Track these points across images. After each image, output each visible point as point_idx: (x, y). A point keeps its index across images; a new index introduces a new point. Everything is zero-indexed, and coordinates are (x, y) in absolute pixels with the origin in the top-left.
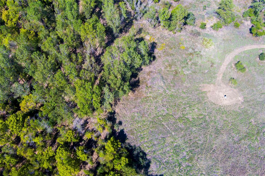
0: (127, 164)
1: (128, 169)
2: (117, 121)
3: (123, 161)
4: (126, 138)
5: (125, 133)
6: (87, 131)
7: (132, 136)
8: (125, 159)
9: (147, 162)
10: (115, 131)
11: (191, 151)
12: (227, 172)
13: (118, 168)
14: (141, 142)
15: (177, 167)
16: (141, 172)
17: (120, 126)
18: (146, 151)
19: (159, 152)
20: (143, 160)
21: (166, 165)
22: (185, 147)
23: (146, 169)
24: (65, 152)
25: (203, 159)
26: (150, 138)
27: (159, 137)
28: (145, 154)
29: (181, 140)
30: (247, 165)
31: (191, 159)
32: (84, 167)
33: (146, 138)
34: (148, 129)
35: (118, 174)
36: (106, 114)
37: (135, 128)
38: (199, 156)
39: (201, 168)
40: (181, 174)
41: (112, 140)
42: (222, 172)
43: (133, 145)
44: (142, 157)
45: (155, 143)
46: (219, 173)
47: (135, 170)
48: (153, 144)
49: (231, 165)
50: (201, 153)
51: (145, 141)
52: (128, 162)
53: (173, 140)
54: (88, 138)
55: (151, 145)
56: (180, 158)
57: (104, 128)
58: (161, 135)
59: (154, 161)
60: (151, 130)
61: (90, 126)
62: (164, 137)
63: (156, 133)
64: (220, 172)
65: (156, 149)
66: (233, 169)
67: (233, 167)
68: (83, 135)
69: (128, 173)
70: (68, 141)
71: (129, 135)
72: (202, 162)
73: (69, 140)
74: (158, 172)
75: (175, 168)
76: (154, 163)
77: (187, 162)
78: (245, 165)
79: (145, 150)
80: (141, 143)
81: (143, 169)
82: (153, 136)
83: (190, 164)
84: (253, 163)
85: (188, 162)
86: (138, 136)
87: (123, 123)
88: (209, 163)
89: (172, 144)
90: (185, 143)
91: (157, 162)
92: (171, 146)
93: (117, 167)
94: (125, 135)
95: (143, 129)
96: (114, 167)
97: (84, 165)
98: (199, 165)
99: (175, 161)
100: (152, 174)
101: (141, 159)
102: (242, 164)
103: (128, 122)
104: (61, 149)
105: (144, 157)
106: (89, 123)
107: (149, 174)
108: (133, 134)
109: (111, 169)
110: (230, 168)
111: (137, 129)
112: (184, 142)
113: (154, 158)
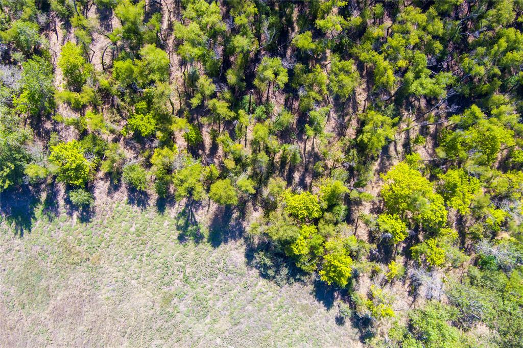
0: (293, 243)
1: (286, 234)
2: (348, 323)
3: (302, 245)
4: (314, 294)
5: (322, 302)
6: (403, 277)
7: (304, 302)
8: (302, 252)
9: (254, 262)
10: (345, 300)
11: (171, 316)
12: (88, 298)
13: (307, 229)
14: (280, 296)
15: (191, 274)
16: (259, 239)
17: (339, 315)
18: (262, 282)
19: (235, 290)
20: (263, 262)
21: (214, 270)
22: (186, 321)
23: (252, 247)
24: (428, 217)
25: (142, 308)
26: (265, 313)
27: (246, 323)
28: (264, 276)
29: (199, 332)
30: (51, 327)
31: (167, 300)
32: (374, 204)
33: (273, 309)
34: (277, 331)
35: (303, 218)
36: (379, 329)
37: (305, 323)
38: (151, 312)
39: (143, 289)
40: (178, 263)
41: (343, 279)
42: (100, 296)
43: (295, 284)
44: (266, 267)
45: (250, 308)
46: (103, 291)
47: (271, 237)
48: (255, 301)
49: (83, 317)
50: (150, 320)
51: (272, 302)
52: (292, 247)
53: (216, 326)
54: (393, 262)
55: (258, 299)
56: (190, 294)
57: (370, 296)
58: (243, 327)
59: (241, 269)
60: (268, 332)
61: (401, 289)
62: (236, 325)
63: (257, 329)
64: (102, 296)
65: (244, 295)
66: (78, 309)
67: (79, 314)
68: (406, 264)
69: (285, 227)
70: (433, 240)
71: (311, 301)
72: (143, 301)
73: (432, 242)
74: (226, 251)
75: (194, 270)
76: (238, 264)
77: (173, 290)
78: (56, 326)
79: (265, 283)
80: (280, 294)
81: (256, 246)
82: (260, 321)
83: (166, 290)
84: (41, 335)
85: (171, 292)
86: (291, 309)
87: (335, 322)
88: (129, 305)
89: (215, 318)
90: (188, 329)
91: (234, 269)
92: (215, 312)
93: (310, 229)
94: (319, 300)
95: (287, 326)
96: (315, 227)
97: (375, 206)
98: (148, 295)
99: (198, 286)
100: (236, 242)
101: (269, 262)
102: (63, 327)
103: (323, 330)
104: (441, 219)
105: (262, 269)
106: (407, 294)
107: (242, 239)
108: (304, 308)
109: (321, 220)
110: (85, 309)
111: (299, 321)
112: (190, 330)
113: (242, 275)
